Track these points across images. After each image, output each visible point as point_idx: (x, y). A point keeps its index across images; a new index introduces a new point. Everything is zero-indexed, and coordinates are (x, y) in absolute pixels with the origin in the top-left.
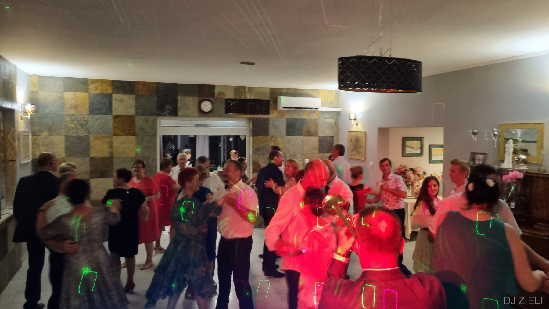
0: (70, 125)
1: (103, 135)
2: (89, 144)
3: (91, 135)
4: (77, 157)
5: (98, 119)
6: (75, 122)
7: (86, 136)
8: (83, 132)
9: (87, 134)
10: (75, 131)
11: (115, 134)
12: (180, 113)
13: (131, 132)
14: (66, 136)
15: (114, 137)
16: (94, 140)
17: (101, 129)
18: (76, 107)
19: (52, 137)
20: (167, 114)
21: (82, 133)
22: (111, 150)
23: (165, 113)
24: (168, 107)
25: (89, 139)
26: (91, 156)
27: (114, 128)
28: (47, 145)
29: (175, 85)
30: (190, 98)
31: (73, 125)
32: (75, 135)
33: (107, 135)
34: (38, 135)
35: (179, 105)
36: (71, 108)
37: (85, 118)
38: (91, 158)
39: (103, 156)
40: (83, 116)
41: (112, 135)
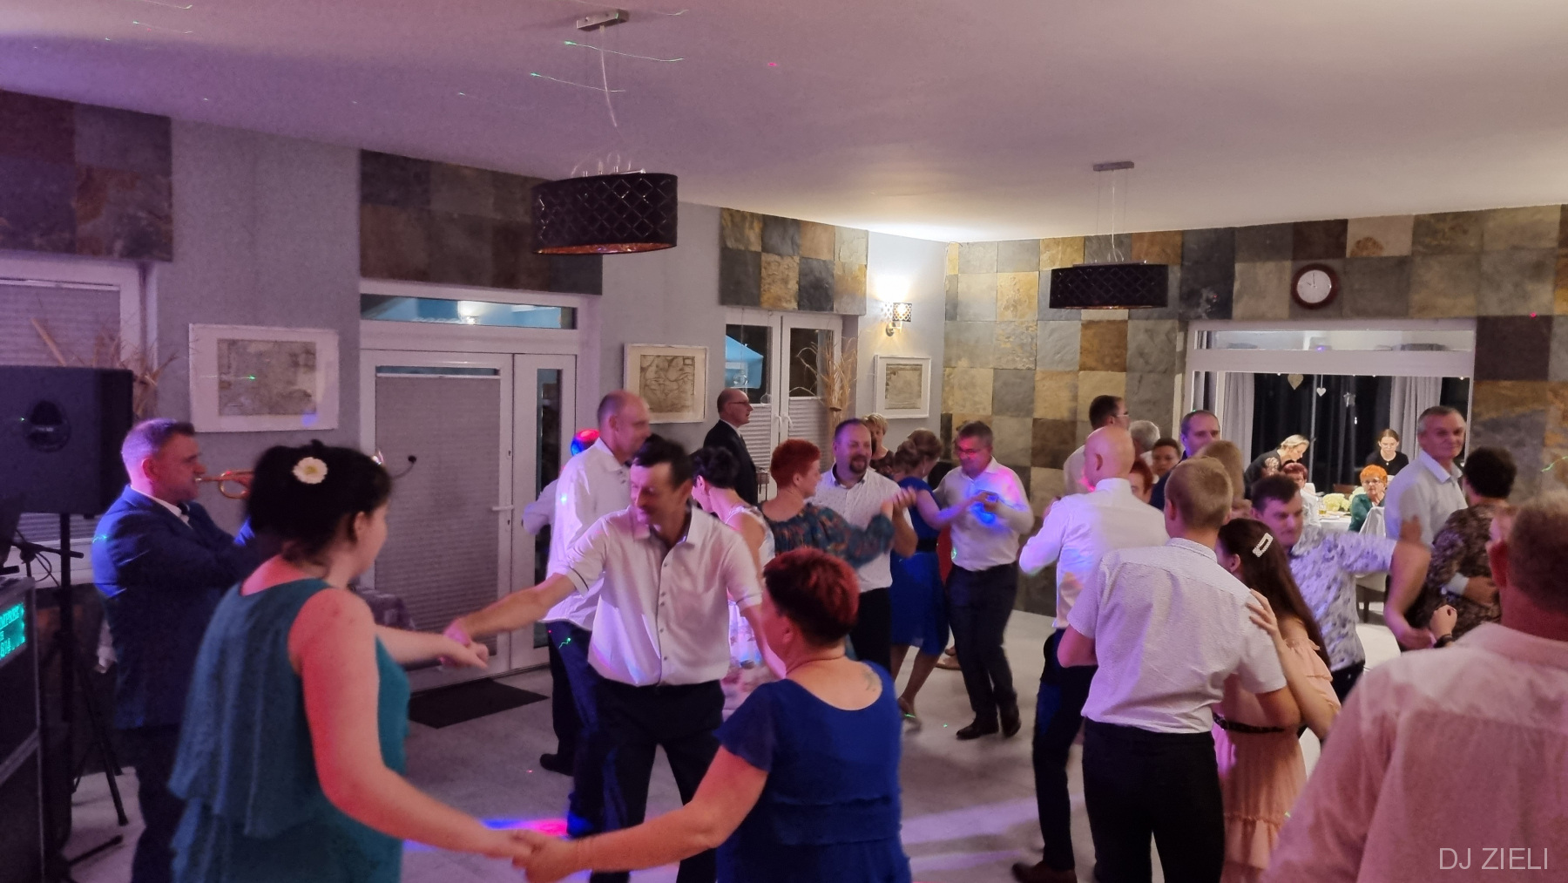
0: (1003, 346)
1: (1060, 368)
2: (1034, 388)
3: (1038, 369)
4: (1012, 416)
5: (1053, 331)
6: (1011, 340)
7: (1029, 369)
8: (1024, 360)
9: (1032, 366)
10: (1010, 357)
11: (1083, 367)
12: (1238, 310)
13: (1116, 361)
14: (995, 369)
15: (1081, 372)
16: (1043, 379)
17: (1059, 353)
18: (1015, 305)
19: (973, 371)
20: (1204, 315)
21: (1022, 363)
22: (1073, 404)
23: (1200, 310)
24: (1208, 294)
25: (1033, 378)
26: (1036, 415)
27: (1083, 351)
28: (965, 388)
29: (1231, 232)
30: (1270, 266)
31: (1008, 345)
32: (1011, 366)
33: (1068, 369)
34: (953, 365)
35: (1237, 286)
36: (1006, 308)
37: (1030, 329)
38: (1035, 421)
39: (1058, 417)
40: (1026, 324)
41: (1078, 368)
